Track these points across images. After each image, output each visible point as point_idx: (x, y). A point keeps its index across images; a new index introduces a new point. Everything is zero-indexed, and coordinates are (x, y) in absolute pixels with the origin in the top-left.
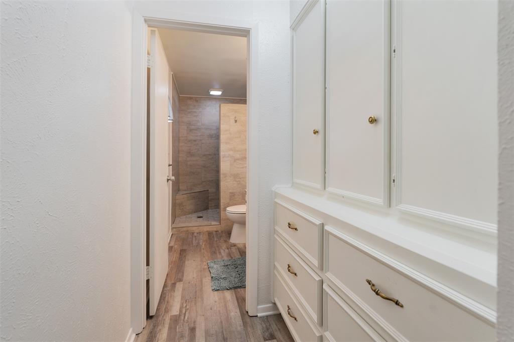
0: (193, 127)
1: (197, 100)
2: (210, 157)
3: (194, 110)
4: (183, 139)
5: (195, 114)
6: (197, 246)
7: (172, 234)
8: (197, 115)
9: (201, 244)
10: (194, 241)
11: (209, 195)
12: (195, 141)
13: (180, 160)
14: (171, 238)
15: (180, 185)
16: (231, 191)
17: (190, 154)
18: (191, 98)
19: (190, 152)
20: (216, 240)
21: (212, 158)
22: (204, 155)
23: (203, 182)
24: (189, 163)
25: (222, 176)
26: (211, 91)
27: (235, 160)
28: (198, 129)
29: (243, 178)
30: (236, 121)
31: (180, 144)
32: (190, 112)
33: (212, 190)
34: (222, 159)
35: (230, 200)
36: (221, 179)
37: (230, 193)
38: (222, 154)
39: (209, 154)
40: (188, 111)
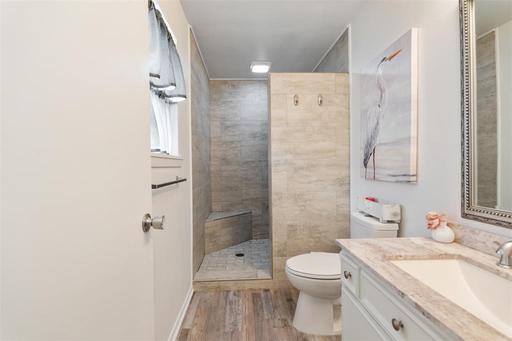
0: (229, 123)
1: (234, 85)
2: (254, 165)
3: (230, 99)
4: (215, 140)
5: (232, 105)
6: (232, 333)
7: (194, 293)
8: (235, 106)
9: (240, 328)
10: (227, 317)
11: (253, 219)
12: (232, 142)
13: (212, 169)
14: (191, 302)
15: (213, 204)
16: (289, 223)
17: (226, 161)
18: (225, 83)
19: (226, 159)
20: (266, 317)
21: (256, 166)
22: (246, 163)
23: (243, 200)
24: (225, 174)
25: (274, 197)
26: (254, 65)
27: (297, 170)
28: (235, 126)
29: (310, 200)
30: (297, 102)
31: (213, 148)
32: (224, 103)
33: (256, 212)
34: (273, 169)
35: (289, 237)
36: (273, 201)
37: (289, 226)
38: (273, 159)
39: (253, 162)
40: (222, 100)
